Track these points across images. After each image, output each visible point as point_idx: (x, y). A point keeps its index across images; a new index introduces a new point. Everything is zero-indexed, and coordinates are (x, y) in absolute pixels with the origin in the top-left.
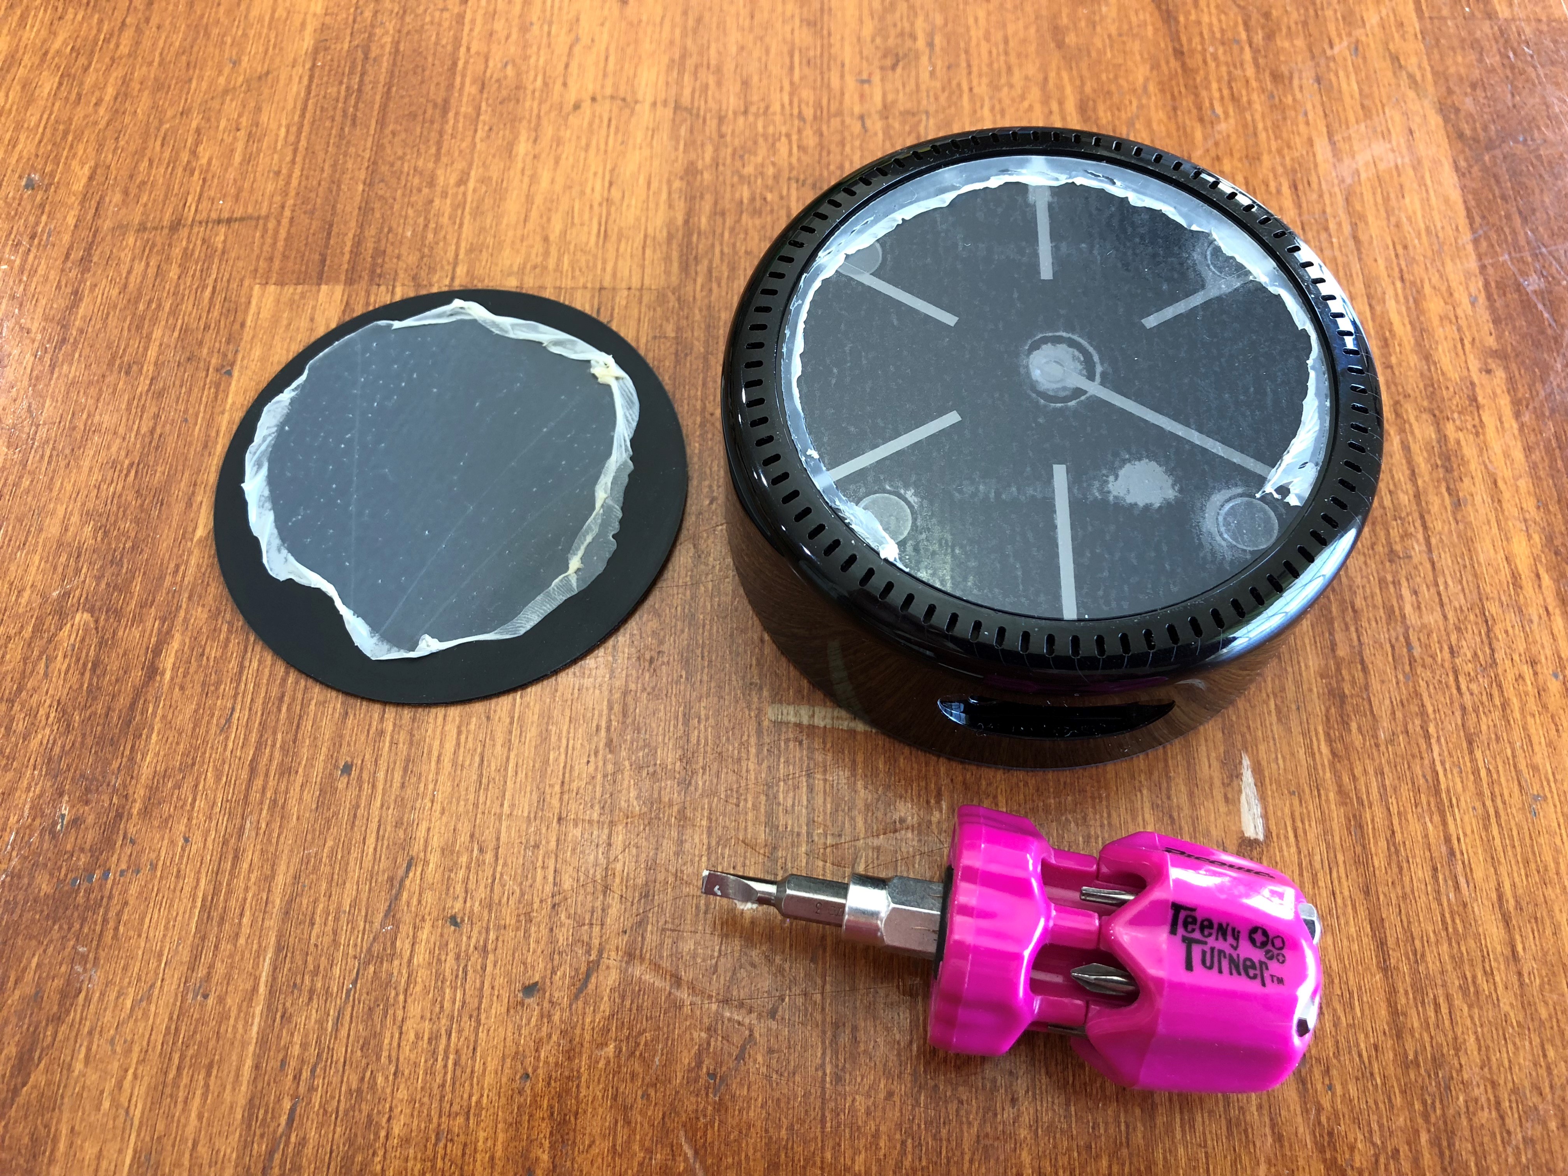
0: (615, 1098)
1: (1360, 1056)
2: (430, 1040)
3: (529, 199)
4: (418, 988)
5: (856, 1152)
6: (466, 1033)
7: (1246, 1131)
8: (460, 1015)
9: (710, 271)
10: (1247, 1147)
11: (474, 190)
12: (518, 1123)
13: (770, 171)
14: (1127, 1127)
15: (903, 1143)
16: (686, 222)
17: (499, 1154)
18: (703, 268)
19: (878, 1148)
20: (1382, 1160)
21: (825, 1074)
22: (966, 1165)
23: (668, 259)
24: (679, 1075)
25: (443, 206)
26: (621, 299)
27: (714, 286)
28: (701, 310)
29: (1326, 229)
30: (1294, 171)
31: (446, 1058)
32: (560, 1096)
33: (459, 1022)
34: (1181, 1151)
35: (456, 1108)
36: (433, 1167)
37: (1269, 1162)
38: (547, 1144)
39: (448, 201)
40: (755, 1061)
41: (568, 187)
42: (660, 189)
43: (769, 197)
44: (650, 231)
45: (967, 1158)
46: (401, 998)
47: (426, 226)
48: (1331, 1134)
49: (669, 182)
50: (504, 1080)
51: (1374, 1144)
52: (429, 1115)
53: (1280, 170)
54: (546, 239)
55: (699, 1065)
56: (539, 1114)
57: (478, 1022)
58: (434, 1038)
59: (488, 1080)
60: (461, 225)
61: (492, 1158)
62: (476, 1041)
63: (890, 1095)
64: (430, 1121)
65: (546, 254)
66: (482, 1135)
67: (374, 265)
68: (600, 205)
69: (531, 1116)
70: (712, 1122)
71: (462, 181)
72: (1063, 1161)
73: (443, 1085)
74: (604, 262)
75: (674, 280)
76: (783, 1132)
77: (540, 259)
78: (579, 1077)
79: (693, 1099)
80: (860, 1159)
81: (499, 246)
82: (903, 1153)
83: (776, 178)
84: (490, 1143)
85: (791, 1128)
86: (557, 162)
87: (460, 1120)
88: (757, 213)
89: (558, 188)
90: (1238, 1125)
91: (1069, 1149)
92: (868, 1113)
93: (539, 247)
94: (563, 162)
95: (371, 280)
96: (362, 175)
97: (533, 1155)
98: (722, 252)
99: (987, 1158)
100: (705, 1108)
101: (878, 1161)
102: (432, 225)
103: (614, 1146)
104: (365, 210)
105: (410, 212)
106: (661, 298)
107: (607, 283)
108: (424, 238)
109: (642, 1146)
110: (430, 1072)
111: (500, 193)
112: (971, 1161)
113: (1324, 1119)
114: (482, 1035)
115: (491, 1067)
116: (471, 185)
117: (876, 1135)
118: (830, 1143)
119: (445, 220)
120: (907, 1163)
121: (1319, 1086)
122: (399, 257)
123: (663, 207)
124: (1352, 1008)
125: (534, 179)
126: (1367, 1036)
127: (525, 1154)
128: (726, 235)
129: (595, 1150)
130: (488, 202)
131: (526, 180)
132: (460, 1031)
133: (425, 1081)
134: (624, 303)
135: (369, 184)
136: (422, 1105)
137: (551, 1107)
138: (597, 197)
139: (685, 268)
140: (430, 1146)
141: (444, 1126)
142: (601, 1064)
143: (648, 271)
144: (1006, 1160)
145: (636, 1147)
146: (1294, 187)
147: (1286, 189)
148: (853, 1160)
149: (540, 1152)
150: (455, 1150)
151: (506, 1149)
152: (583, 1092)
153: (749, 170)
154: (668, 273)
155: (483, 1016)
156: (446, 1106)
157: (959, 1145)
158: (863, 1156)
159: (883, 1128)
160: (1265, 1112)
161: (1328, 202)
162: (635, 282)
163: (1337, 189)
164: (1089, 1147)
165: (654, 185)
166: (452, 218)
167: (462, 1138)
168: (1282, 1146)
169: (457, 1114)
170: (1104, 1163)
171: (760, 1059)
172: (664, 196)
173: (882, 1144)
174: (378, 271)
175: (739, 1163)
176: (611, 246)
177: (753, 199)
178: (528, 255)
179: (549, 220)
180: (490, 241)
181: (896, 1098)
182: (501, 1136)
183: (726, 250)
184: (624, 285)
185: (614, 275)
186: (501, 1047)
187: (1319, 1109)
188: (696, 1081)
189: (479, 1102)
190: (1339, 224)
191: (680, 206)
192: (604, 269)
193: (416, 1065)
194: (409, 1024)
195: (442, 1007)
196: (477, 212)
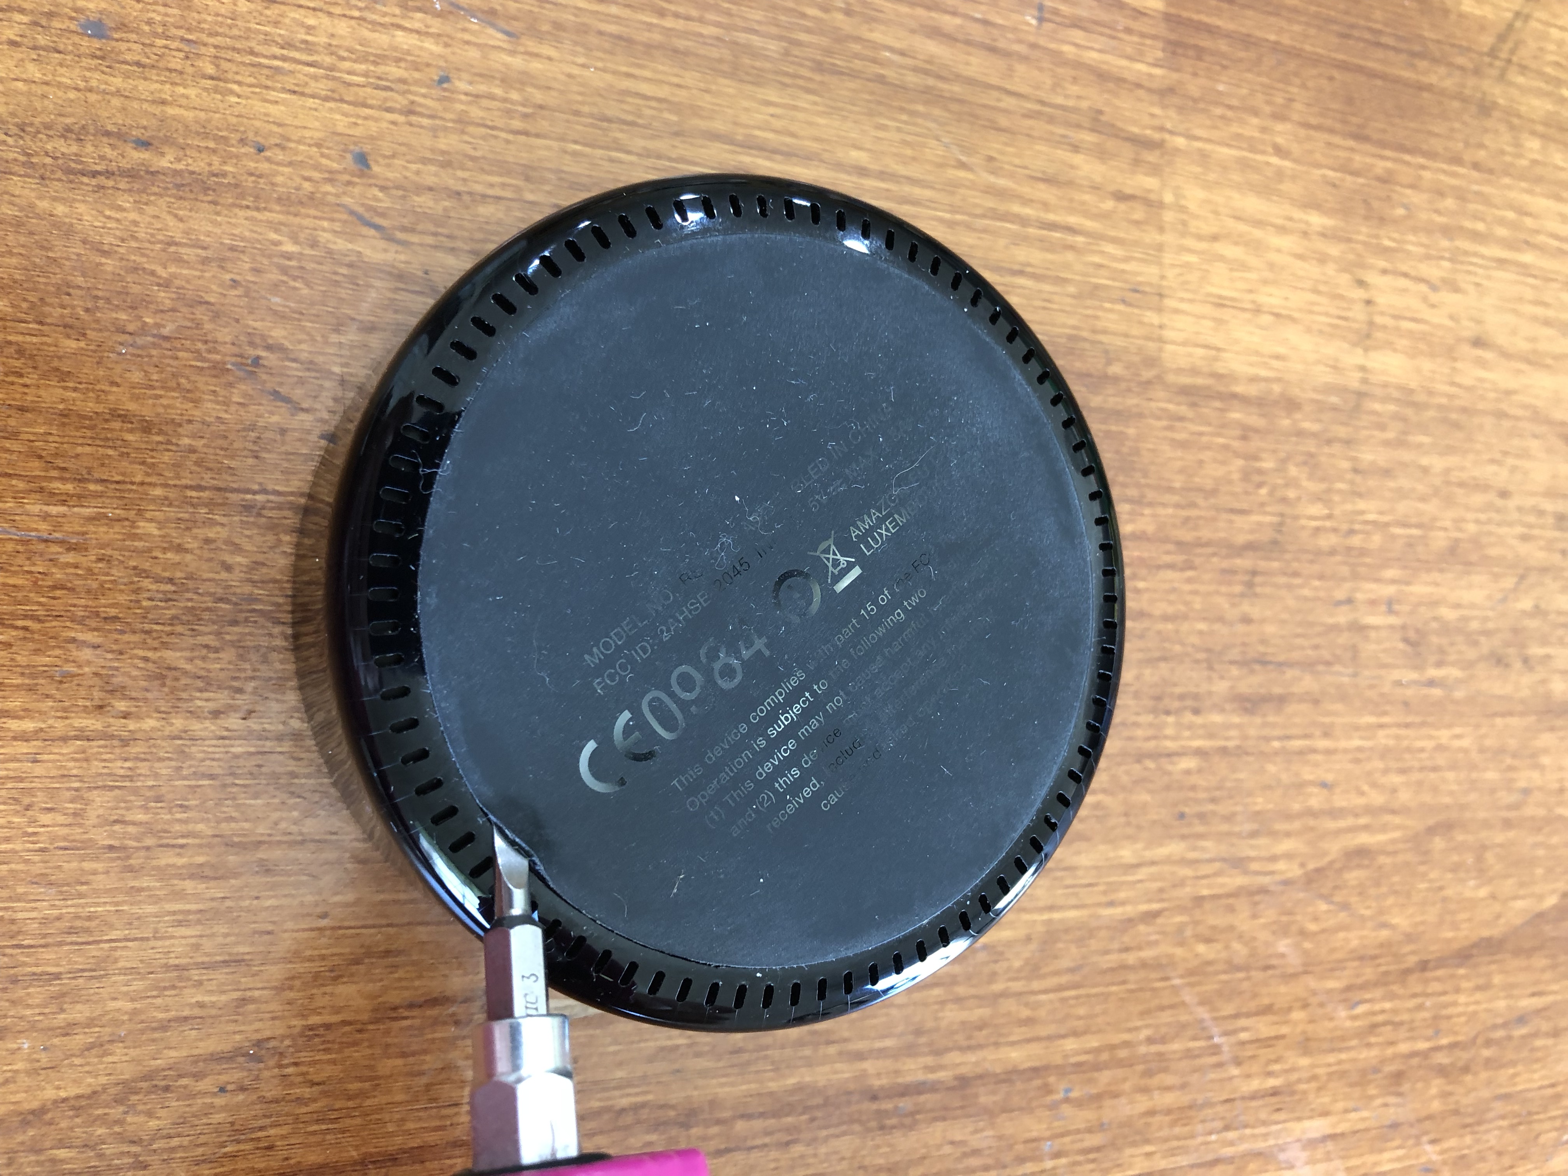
0: (232, 249)
1: (261, 1129)
2: (306, 42)
3: (1259, 223)
4: (366, 34)
5: (161, 525)
6: (313, 84)
7: (174, 987)
8: (334, 79)
9: (1181, 419)
10: (157, 988)
11: (1268, 164)
12: (206, 136)
13: (1291, 494)
14: (182, 846)
15: (171, 581)
16: (1234, 396)
17: (171, 111)
18: (1183, 410)
19: (164, 550)
20: (134, 1149)
21: (254, 493)
22: (141, 653)
23: (1194, 371)
24: (258, 324)
25: (1251, 127)
26: (1152, 317)
27: (1164, 423)
28: (1137, 406)
29: (1227, 1128)
30: (1293, 1093)
31: (284, 59)
32: (236, 186)
33: (327, 77)
34: (150, 909)
35: (225, 65)
36: (156, 35)
37: (135, 1012)
38: (180, 166)
39: (1256, 134)
40: (272, 413)
41: (1271, 266)
42: (1272, 369)
43: (1263, 491)
44: (1224, 355)
45: (150, 654)
46: (356, 14)
47: (1230, 107)
48: (167, 1089)
49: (1279, 380)
50: (257, 124)
51: (153, 1140)
52: (217, 34)
53: (1294, 1076)
54: (1215, 238)
55: (269, 348)
56: (216, 160)
57: (326, 99)
58: (308, 47)
59: (259, 107)
60: (1228, 146)
61: (163, 102)
62: (303, 94)
63: (228, 568)
64: (210, 35)
65: (1200, 238)
66: (192, 92)
67: (1186, 46)
68: (1253, 302)
69: (214, 151)
70: (204, 360)
71: (1279, 151)
72: (143, 768)
73: (252, 52)
74: (1191, 301)
75: (1171, 378)
76: (186, 441)
77: (1193, 230)
78: (258, 209)
79: (228, 339)
80: (152, 529)
81: (1207, 186)
82: (158, 580)
83: (1284, 500)
84: (184, 102)
85: (192, 450)
86: (1300, 257)
87: (210, 70)
88: (1246, 476)
89: (1273, 257)
90: (180, 978)
91: (156, 776)
92: (207, 541)
93: (1207, 229)
94: (1299, 263)
95: (1169, 42)
96: (1286, 40)
97: (166, 149)
98: (1201, 434)
99: (149, 678)
100: (217, 352)
101: (150, 550)
102: (1230, 114)
103: (176, 244)
104: (1247, 41)
105: (1244, 91)
106: (1151, 362)
107: (1169, 303)
108: (1217, 104)
109: (175, 276)
110: (268, 40)
111: (1266, 191)
112: (146, 659)
113: (184, 1081)
114: (310, 102)
115: (272, 109)
116: (1275, 160)
117: (180, 549)
118: (172, 494)
119: (1235, 128)
120: (146, 583)
121: (224, 1078)
122: (1195, 74)
123: (1252, 371)
124: (318, 1121)
125: (1282, 230)
126: (283, 1137)
127: (168, 141)
128: (1221, 440)
129: (171, 222)
130: (1255, 177)
131: (1280, 222)
132: (315, 78)
133: (258, 32)
134: (1146, 320)
135: (1276, 47)
136: (230, 27)
137: (224, 175)
138: (1262, 299)
139: (1185, 391)
140: (181, 33)
141: (203, 50)
142: (274, 236)
143: (1181, 350)
144: (146, 700)
145: (173, 269)
146: (1275, 1092)
147: (1272, 1082)
148: (151, 520)
149: (170, 157)
150: (176, 62)
151: (174, 118)
152: (242, 213)
153: (1293, 470)
154: (1179, 371)
155: (332, 105)
156: (230, 55)
157: (165, 645)
158: (156, 532)
159: (189, 557)
160: (197, 1012)
161: (1257, 1131)
162: (1168, 334)
163: (1271, 1142)
164: (158, 799)
165: (1275, 363)
166: (1239, 136)
167: (190, 70)
168: (154, 1029)
169: (217, 66)
170: (141, 817)
171: (275, 419)
172: (1263, 373)
173: (169, 555)
174: (1180, 51)
175: (152, 387)
176: (1208, 310)
177: (1260, 472)
178: (1196, 217)
179: (1236, 243)
180: (1212, 177)
181: (224, 575)
182: (189, 115)
183: (1205, 439)
184: (1165, 321)
185: (1176, 311)
186: (296, 123)
187: (198, 1076)
188: (251, 344)
189: (232, 92)
190: (1232, 1144)
191: (1252, 390)
192: (1182, 300)
193: (276, 24)
194: (325, 20)
195: (343, 59)
196: (1244, 165)
